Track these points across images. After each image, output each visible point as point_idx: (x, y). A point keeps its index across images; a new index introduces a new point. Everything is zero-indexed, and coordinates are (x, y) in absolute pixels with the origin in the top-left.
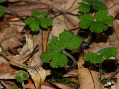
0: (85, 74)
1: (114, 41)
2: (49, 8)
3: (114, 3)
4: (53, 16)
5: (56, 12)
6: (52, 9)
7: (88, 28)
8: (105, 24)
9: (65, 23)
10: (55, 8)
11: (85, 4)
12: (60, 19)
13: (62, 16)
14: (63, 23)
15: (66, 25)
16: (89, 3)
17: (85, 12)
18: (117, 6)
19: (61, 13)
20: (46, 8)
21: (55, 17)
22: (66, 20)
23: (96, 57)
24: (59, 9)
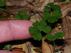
0: (46, 47)
1: (66, 28)
2: (31, 10)
3: (67, 7)
4: (33, 14)
5: (35, 12)
6: (33, 10)
7: (47, 20)
8: (57, 18)
9: (39, 18)
10: (34, 10)
11: (48, 7)
12: (36, 16)
13: (38, 14)
14: (38, 18)
15: (39, 19)
16: (51, 6)
17: (47, 11)
18: (69, 8)
19: (38, 12)
20: (29, 10)
21: (34, 15)
22: (40, 16)
23: (51, 37)
24: (37, 10)
